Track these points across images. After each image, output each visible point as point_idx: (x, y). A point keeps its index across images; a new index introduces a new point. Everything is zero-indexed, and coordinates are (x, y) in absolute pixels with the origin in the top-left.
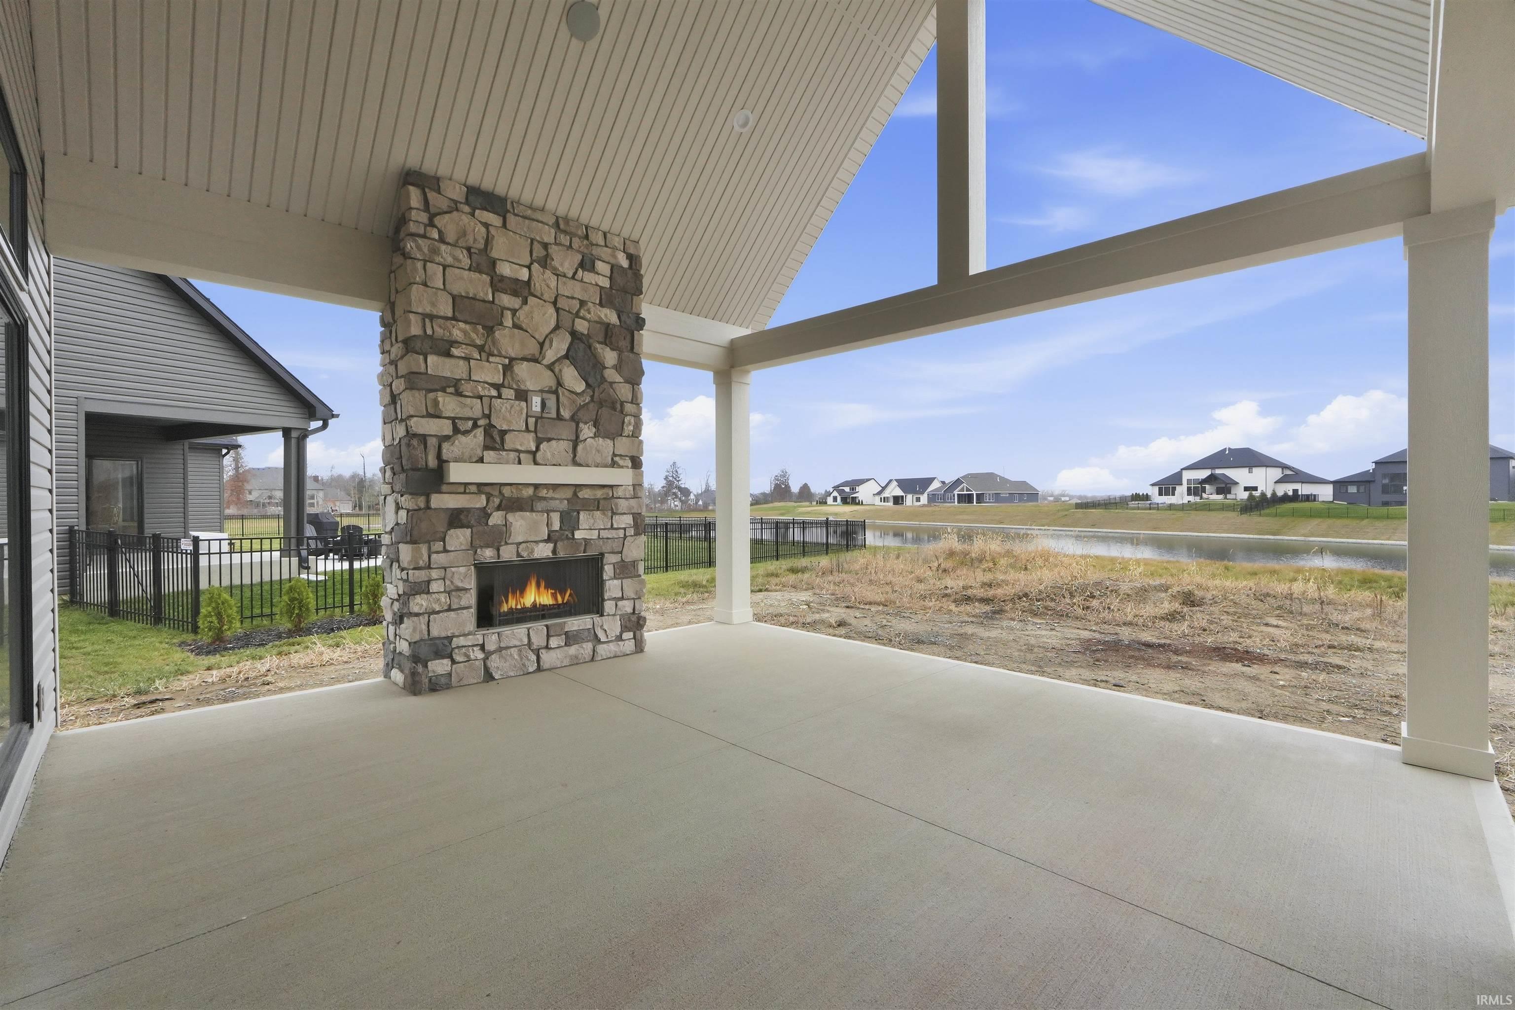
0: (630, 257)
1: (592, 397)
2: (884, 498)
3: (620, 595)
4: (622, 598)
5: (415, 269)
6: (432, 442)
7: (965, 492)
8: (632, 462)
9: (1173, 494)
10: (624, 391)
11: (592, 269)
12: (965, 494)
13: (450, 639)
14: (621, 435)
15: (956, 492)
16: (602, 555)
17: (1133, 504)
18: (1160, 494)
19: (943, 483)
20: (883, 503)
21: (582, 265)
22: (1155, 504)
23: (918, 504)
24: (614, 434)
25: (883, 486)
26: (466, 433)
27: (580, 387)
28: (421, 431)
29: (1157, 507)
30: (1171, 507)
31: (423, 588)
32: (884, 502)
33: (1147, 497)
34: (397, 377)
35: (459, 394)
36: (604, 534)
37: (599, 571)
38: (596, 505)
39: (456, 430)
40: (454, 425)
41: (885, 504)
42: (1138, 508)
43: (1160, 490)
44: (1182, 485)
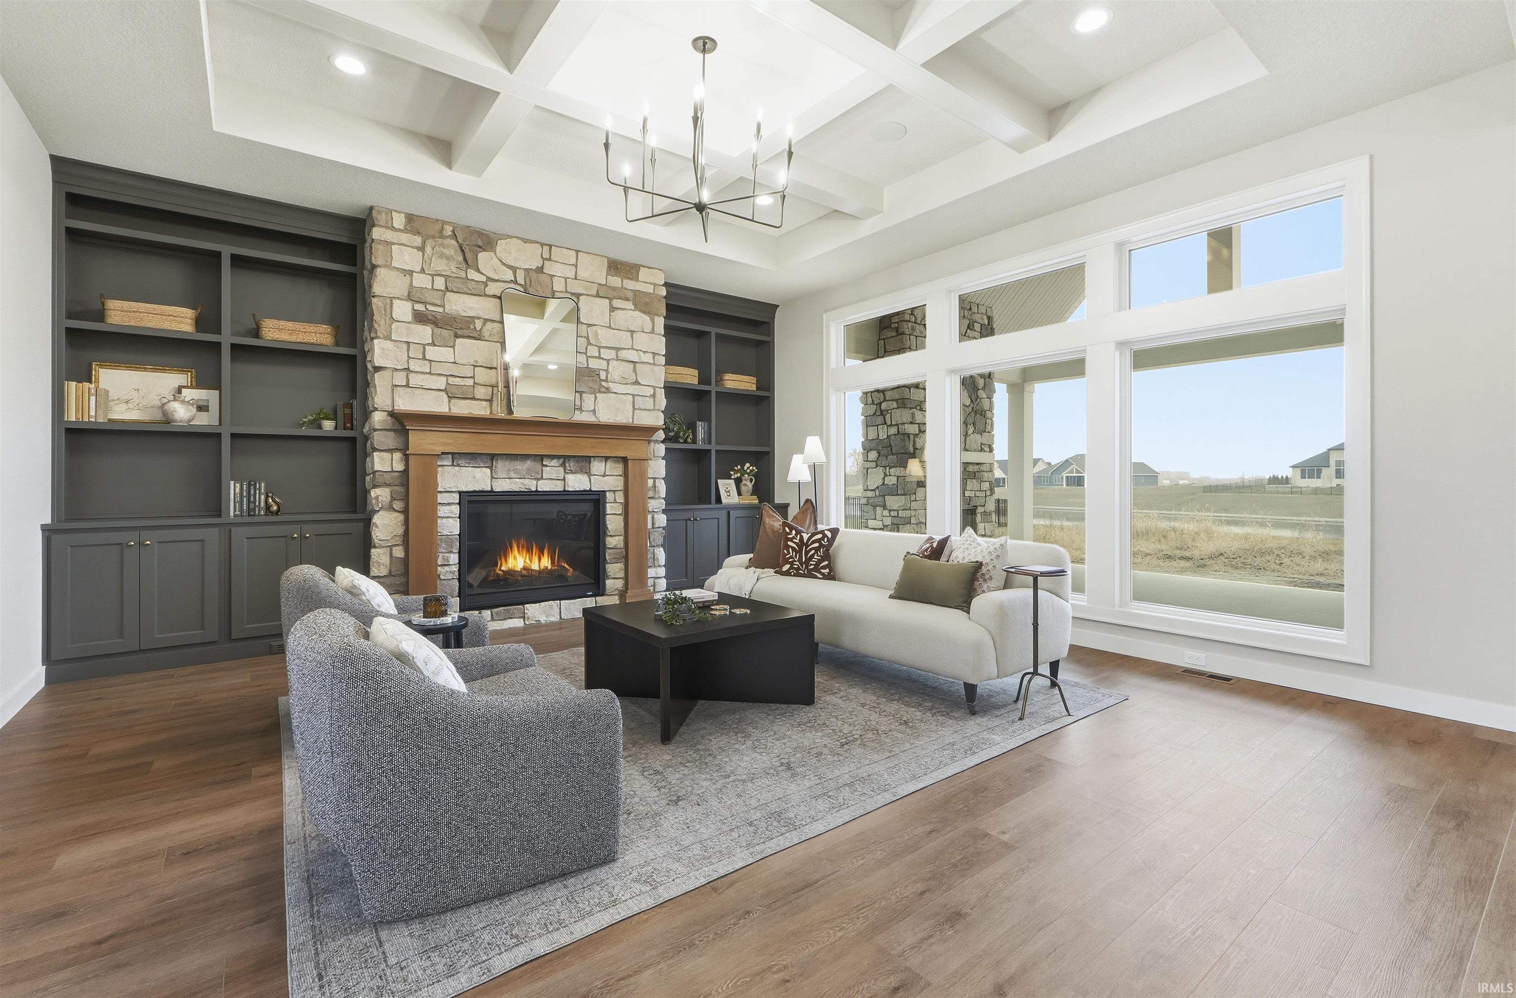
0: (989, 318)
1: (973, 408)
3: (984, 533)
6: (912, 437)
7: (1075, 475)
8: (989, 447)
9: (1319, 477)
10: (986, 404)
12: (1074, 477)
14: (985, 431)
15: (1064, 475)
16: (976, 507)
17: (1273, 487)
18: (1303, 477)
19: (1049, 464)
21: (968, 327)
22: (1297, 487)
24: (982, 431)
29: (1301, 492)
30: (1316, 491)
33: (1286, 480)
36: (978, 494)
37: (974, 517)
38: (974, 475)
42: (1278, 492)
43: (1303, 472)
44: (1329, 466)
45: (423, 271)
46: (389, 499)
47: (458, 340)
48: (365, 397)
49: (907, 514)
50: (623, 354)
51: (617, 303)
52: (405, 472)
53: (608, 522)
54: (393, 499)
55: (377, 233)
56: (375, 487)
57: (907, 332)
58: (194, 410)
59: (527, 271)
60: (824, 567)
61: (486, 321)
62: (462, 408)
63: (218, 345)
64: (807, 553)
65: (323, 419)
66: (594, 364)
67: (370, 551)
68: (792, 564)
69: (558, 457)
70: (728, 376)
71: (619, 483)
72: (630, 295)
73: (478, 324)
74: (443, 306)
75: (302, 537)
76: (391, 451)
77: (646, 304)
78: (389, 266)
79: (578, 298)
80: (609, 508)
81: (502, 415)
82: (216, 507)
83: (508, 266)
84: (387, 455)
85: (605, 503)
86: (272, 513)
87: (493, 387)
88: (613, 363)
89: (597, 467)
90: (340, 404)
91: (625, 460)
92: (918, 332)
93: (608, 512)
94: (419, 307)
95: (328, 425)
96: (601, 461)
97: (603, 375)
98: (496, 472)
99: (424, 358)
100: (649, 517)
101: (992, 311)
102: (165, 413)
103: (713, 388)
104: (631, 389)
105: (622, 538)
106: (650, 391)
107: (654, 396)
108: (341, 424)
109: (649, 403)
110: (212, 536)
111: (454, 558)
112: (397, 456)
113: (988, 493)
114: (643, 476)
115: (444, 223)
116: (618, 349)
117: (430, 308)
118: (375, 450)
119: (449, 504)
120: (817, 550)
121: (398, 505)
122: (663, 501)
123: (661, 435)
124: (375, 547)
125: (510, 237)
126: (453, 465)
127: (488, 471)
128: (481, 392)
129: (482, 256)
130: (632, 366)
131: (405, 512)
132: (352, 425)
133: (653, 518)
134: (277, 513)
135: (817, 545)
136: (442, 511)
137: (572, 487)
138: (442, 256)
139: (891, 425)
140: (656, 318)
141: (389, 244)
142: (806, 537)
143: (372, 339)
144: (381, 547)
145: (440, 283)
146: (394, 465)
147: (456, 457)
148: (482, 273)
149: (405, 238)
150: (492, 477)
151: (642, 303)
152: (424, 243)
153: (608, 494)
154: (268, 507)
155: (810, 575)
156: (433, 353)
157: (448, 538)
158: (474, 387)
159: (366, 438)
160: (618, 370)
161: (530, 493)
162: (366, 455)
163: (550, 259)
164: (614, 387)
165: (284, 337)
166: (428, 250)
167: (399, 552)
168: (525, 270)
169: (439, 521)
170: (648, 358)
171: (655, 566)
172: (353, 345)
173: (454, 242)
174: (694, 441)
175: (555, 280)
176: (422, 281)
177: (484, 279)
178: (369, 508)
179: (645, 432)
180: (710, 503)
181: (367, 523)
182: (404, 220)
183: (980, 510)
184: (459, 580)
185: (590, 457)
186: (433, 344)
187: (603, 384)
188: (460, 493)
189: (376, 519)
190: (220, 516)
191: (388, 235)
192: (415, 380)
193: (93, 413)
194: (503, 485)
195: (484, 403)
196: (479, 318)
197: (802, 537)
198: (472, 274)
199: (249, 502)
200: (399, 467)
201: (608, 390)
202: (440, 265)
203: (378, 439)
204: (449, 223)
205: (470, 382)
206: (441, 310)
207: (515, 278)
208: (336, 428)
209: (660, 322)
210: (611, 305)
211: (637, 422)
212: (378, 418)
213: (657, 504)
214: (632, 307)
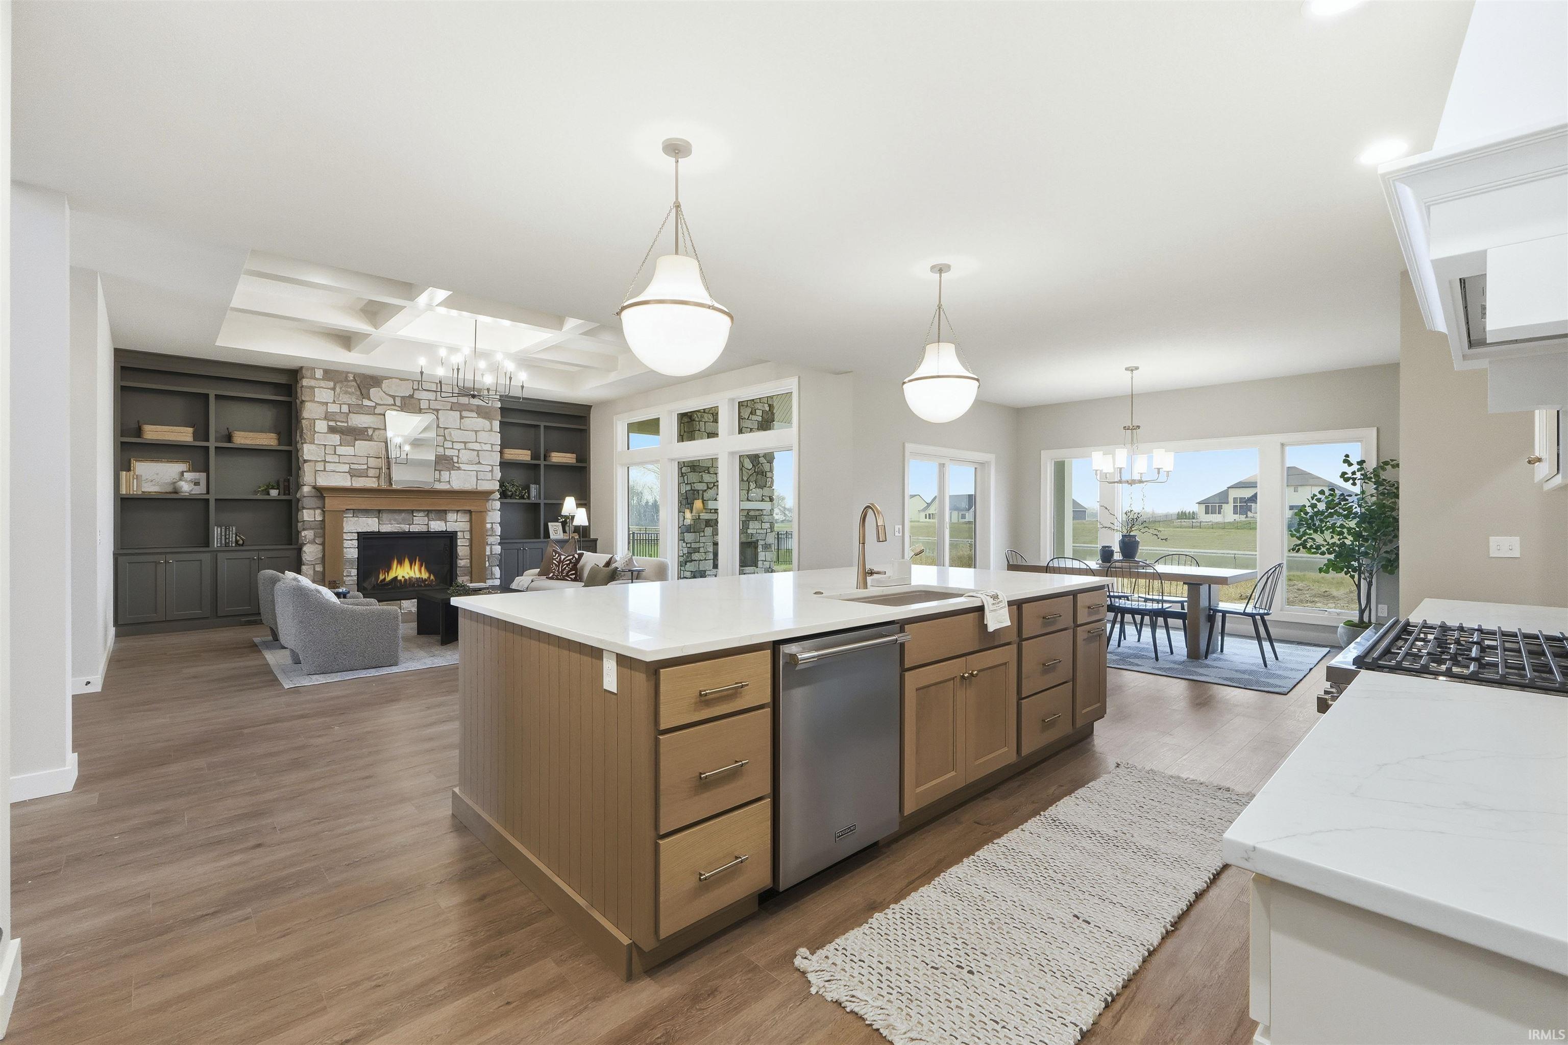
0: (770, 406)
1: (753, 471)
2: (929, 515)
3: (764, 558)
4: (765, 561)
5: (696, 425)
6: (701, 492)
8: (770, 499)
9: (1219, 513)
10: (767, 467)
11: (755, 414)
13: (705, 571)
14: (766, 486)
16: (758, 540)
17: (1180, 522)
20: (928, 520)
21: (751, 413)
22: (1199, 522)
23: (964, 520)
24: (762, 487)
25: (929, 501)
26: (711, 489)
27: (750, 466)
28: (696, 488)
29: (1200, 526)
30: (1214, 525)
31: (697, 550)
32: (930, 518)
33: (1193, 516)
34: (684, 466)
35: (709, 473)
36: (759, 531)
37: (756, 548)
38: (755, 518)
39: (708, 488)
40: (708, 486)
41: (931, 520)
42: (1181, 527)
43: (1207, 508)
44: (1228, 503)
45: (334, 402)
46: (313, 537)
47: (357, 442)
48: (298, 476)
49: (697, 545)
50: (470, 446)
51: (465, 414)
52: (323, 521)
53: (459, 551)
54: (315, 536)
55: (305, 382)
56: (304, 530)
57: (697, 419)
58: (192, 485)
59: (403, 398)
60: (572, 575)
61: (375, 429)
62: (359, 483)
63: (207, 448)
64: (562, 567)
65: (271, 489)
66: (449, 453)
67: (301, 567)
68: (554, 572)
69: (424, 511)
70: (554, 454)
71: (467, 526)
72: (475, 408)
73: (370, 432)
74: (347, 422)
75: (259, 559)
76: (314, 509)
77: (487, 413)
78: (313, 401)
79: (438, 413)
80: (459, 542)
81: (384, 486)
82: (206, 541)
83: (390, 396)
84: (312, 511)
85: (456, 539)
86: (240, 545)
87: (380, 469)
88: (462, 452)
89: (451, 516)
90: (282, 480)
91: (470, 512)
92: (706, 418)
93: (459, 544)
94: (332, 423)
95: (274, 493)
96: (454, 513)
97: (455, 459)
98: (382, 521)
99: (335, 454)
100: (488, 548)
101: (773, 401)
102: (175, 488)
103: (542, 463)
104: (475, 467)
105: (468, 561)
106: (490, 468)
107: (492, 471)
108: (282, 491)
109: (489, 476)
110: (206, 558)
111: (354, 572)
112: (318, 512)
113: (769, 531)
114: (483, 522)
115: (348, 373)
116: (465, 443)
117: (339, 424)
118: (304, 508)
119: (351, 540)
120: (568, 565)
121: (318, 540)
122: (499, 537)
123: (497, 495)
124: (304, 565)
125: (391, 378)
126: (353, 516)
127: (376, 520)
128: (371, 472)
129: (372, 391)
130: (476, 453)
131: (323, 544)
132: (289, 491)
133: (491, 548)
134: (242, 545)
135: (569, 562)
136: (346, 544)
137: (434, 529)
138: (346, 393)
139: (687, 484)
140: (494, 421)
141: (312, 388)
142: (563, 557)
143: (302, 443)
144: (308, 565)
145: (345, 409)
146: (316, 517)
147: (356, 512)
148: (372, 401)
149: (323, 384)
150: (379, 523)
151: (483, 413)
152: (335, 385)
153: (459, 534)
154: (237, 542)
155: (564, 579)
156: (341, 450)
157: (350, 561)
158: (367, 469)
159: (298, 500)
160: (465, 456)
161: (404, 533)
162: (298, 510)
163: (418, 389)
164: (463, 466)
165: (248, 442)
166: (338, 389)
167: (319, 568)
168: (402, 397)
169: (345, 550)
170: (488, 447)
171: (492, 579)
172: (290, 444)
173: (354, 384)
174: (529, 497)
175: (422, 402)
176: (333, 408)
177: (374, 404)
178: (300, 542)
179: (486, 495)
180: (540, 538)
181: (299, 550)
182: (322, 373)
183: (761, 543)
184: (358, 584)
185: (446, 510)
186: (341, 445)
187: (456, 465)
188: (358, 533)
189: (305, 549)
190: (208, 546)
191: (312, 383)
192: (329, 467)
193: (135, 489)
194: (387, 528)
195: (374, 479)
196: (370, 428)
197: (561, 558)
198: (366, 402)
199: (226, 539)
200: (319, 518)
201: (459, 468)
202: (346, 398)
203: (306, 502)
204: (351, 373)
205: (365, 467)
206: (346, 425)
207: (395, 402)
208: (279, 495)
209: (496, 425)
210: (461, 415)
211: (480, 488)
212: (306, 489)
213: (495, 539)
214: (476, 416)
